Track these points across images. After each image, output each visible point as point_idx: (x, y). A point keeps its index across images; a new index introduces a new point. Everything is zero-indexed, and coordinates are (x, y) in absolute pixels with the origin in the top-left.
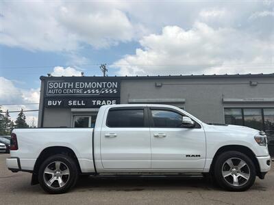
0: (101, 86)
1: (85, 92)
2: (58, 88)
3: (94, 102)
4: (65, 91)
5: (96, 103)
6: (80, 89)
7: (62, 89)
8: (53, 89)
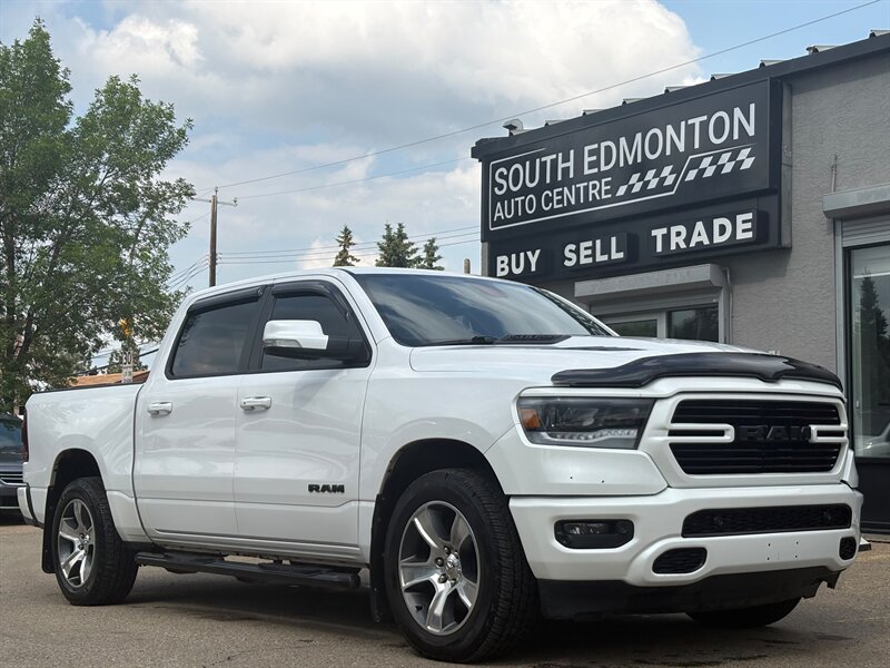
0: (681, 147)
1: (622, 191)
2: (525, 191)
3: (658, 233)
4: (549, 200)
5: (666, 238)
6: (599, 176)
7: (538, 191)
8: (510, 195)
